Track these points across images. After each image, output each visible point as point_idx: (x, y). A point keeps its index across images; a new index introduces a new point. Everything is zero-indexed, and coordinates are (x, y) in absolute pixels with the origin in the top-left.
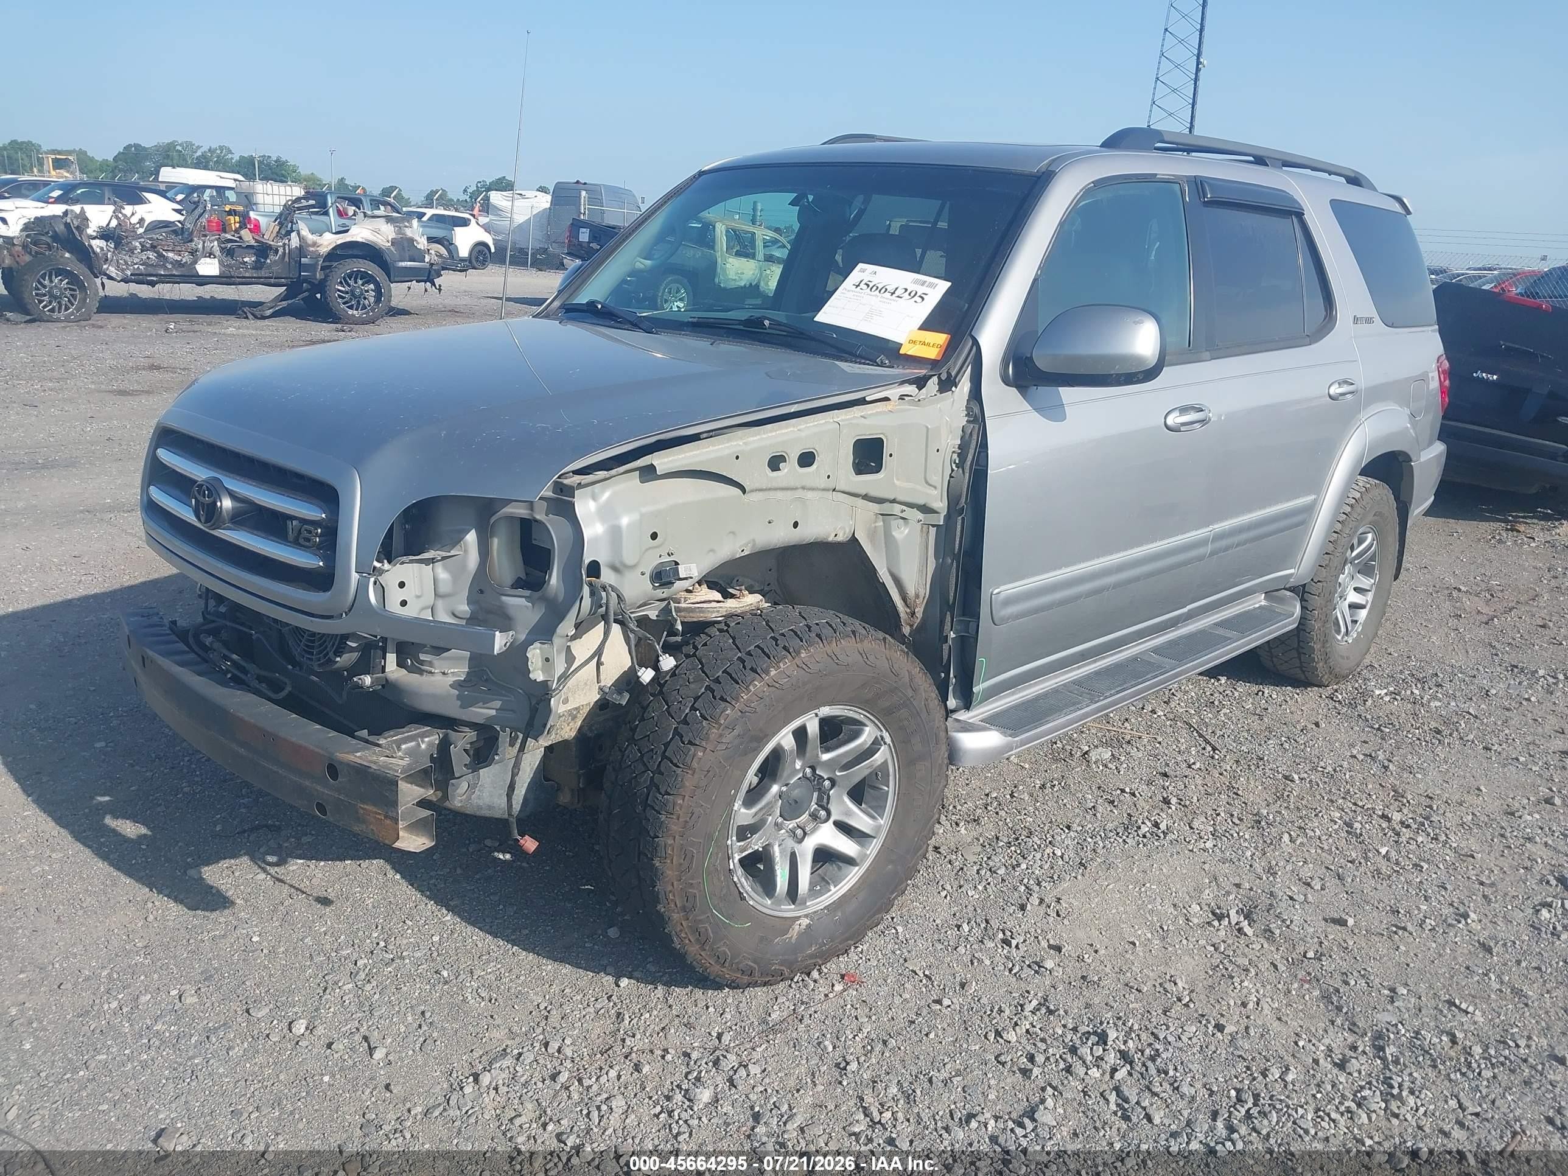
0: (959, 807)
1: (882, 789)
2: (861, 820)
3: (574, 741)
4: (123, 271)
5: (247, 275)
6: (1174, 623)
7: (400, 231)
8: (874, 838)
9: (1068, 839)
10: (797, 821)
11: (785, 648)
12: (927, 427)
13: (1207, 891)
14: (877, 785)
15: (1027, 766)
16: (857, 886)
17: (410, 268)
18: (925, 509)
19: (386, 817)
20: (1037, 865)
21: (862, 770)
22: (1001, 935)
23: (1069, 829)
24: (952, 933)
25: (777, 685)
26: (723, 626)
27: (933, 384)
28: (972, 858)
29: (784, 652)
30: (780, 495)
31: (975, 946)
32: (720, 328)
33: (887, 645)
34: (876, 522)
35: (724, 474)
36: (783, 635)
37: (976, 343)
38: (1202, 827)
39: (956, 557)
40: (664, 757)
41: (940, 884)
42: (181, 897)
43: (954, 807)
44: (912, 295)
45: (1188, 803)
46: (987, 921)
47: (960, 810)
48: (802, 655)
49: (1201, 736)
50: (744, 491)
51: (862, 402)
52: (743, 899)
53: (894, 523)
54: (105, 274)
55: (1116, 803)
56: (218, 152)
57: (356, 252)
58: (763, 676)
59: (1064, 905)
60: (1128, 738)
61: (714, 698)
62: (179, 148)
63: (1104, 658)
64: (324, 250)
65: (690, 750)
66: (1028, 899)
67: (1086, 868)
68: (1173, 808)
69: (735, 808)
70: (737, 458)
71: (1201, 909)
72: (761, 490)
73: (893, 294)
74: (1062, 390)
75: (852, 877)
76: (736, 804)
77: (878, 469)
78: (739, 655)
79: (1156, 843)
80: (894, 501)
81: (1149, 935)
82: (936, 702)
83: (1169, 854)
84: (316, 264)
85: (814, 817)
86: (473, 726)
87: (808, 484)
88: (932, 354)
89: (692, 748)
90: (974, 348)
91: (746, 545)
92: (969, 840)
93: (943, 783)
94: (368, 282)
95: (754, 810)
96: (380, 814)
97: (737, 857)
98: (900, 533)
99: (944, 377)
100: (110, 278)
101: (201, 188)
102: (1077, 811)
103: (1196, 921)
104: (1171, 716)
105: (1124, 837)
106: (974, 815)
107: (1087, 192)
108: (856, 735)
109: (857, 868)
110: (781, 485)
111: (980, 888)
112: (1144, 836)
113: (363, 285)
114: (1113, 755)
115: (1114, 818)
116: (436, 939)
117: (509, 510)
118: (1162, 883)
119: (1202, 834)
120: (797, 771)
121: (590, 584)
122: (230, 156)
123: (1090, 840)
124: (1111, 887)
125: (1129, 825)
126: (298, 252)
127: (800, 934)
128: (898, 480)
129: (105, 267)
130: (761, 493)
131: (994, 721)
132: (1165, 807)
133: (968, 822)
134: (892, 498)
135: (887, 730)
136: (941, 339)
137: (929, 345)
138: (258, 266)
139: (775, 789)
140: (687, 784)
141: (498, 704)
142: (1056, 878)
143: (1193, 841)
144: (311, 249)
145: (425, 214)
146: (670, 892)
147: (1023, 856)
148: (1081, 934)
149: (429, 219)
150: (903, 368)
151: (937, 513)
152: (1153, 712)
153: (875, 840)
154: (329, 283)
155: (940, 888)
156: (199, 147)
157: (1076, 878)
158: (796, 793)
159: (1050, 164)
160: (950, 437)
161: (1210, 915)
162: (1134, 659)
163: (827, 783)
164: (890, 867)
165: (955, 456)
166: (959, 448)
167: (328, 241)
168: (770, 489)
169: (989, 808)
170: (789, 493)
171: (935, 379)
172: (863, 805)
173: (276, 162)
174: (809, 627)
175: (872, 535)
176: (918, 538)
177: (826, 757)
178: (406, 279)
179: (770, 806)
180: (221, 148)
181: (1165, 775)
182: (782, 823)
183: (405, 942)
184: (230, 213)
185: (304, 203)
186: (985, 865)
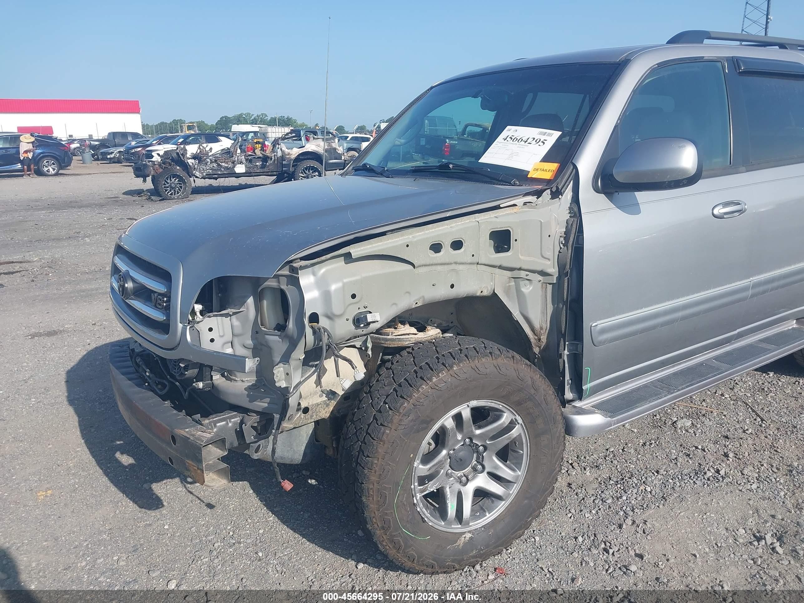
0: (588, 458)
1: (518, 452)
2: (505, 472)
3: (328, 419)
4: (202, 173)
5: (258, 171)
6: (728, 341)
7: (329, 145)
8: (515, 483)
9: (657, 480)
10: (463, 471)
11: (443, 364)
12: (541, 222)
13: (751, 520)
14: (516, 450)
15: (636, 431)
16: (504, 513)
17: (335, 163)
18: (543, 273)
19: (198, 468)
20: (633, 497)
21: (504, 440)
22: (603, 546)
23: (658, 473)
24: (571, 543)
25: (437, 388)
26: (410, 350)
27: (547, 194)
28: (591, 492)
29: (442, 367)
30: (439, 268)
31: (585, 552)
32: (428, 171)
33: (515, 361)
34: (509, 282)
35: (399, 256)
36: (443, 355)
37: (575, 167)
38: (750, 474)
39: (565, 303)
40: (367, 433)
41: (568, 509)
42: (137, 500)
43: (585, 457)
44: (537, 141)
45: (741, 457)
46: (595, 535)
47: (588, 460)
48: (455, 369)
49: (753, 411)
50: (414, 267)
51: (497, 207)
52: (424, 521)
53: (522, 283)
54: (195, 176)
55: (691, 456)
56: (261, 116)
57: (309, 157)
58: (428, 382)
59: (649, 526)
60: (703, 412)
61: (397, 396)
62: (244, 116)
63: (680, 364)
64: (293, 157)
65: (381, 429)
66: (624, 520)
67: (666, 501)
68: (731, 460)
69: (415, 465)
70: (408, 246)
71: (746, 532)
72: (425, 265)
73: (525, 142)
74: (637, 194)
75: (501, 507)
76: (415, 463)
77: (508, 250)
78: (415, 368)
79: (716, 485)
80: (520, 269)
81: (707, 550)
82: (553, 397)
83: (724, 493)
84: (290, 164)
85: (474, 469)
86: (257, 413)
87: (459, 260)
88: (548, 176)
89: (383, 428)
90: (574, 170)
91: (419, 299)
92: (592, 479)
93: (561, 448)
94: (315, 171)
95: (428, 466)
96: (195, 466)
97: (419, 496)
98: (527, 289)
99: (554, 189)
100: (197, 177)
101: (247, 133)
102: (664, 461)
103: (741, 541)
104: (734, 398)
105: (694, 480)
106: (597, 463)
107: (653, 71)
108: (498, 418)
109: (504, 502)
110: (439, 262)
111: (594, 512)
112: (709, 479)
113: (312, 173)
114: (692, 423)
115: (689, 466)
116: (261, 531)
117: (267, 283)
118: (719, 513)
119: (750, 478)
120: (459, 441)
121: (312, 327)
122: (266, 118)
123: (671, 481)
124: (682, 514)
125: (699, 472)
126: (281, 158)
127: (465, 544)
128: (522, 255)
129: (194, 172)
130: (426, 267)
131: (601, 407)
132: (725, 459)
133: (592, 467)
134: (518, 267)
135: (519, 415)
136: (554, 166)
137: (546, 170)
138: (263, 166)
139: (444, 452)
140: (380, 451)
141: (268, 400)
142: (645, 506)
143: (743, 484)
144: (287, 156)
145: (348, 137)
146: (374, 517)
147: (625, 491)
148: (658, 547)
149: (350, 139)
150: (529, 186)
151: (552, 276)
152: (722, 395)
153: (516, 485)
154: (296, 173)
155: (568, 511)
156: (253, 115)
157: (658, 507)
158: (461, 454)
159: (627, 56)
160: (558, 228)
161: (752, 537)
162: (701, 364)
163: (481, 448)
164: (526, 501)
165: (562, 239)
166: (565, 234)
167: (295, 152)
168: (432, 265)
169: (607, 458)
170: (446, 267)
171: (548, 191)
172: (508, 462)
173: (287, 118)
174: (461, 350)
175: (507, 291)
176: (540, 292)
177: (478, 432)
178: (334, 169)
179: (441, 464)
180: (262, 114)
181: (727, 437)
182: (452, 473)
183: (244, 533)
184: (256, 143)
185: (290, 135)
186: (599, 497)
